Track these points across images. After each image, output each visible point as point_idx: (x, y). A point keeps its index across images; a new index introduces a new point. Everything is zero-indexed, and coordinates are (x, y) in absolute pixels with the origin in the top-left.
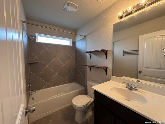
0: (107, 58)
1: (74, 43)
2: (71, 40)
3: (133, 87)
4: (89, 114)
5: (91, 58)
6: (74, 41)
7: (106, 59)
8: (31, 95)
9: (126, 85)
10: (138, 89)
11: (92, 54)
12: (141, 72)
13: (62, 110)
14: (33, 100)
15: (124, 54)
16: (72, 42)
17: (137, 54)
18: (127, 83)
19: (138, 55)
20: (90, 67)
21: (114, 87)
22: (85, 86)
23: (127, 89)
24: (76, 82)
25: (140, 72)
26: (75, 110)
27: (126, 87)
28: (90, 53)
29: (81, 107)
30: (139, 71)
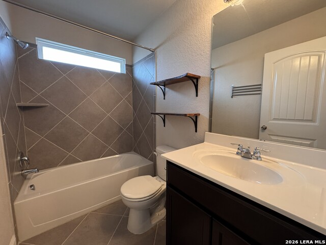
0: (199, 94)
1: (130, 68)
2: (124, 61)
3: (252, 153)
4: (160, 214)
5: (164, 99)
6: (130, 64)
7: (197, 96)
8: (29, 179)
9: (236, 150)
10: (261, 156)
11: (167, 89)
12: (266, 128)
13: (100, 209)
14: (33, 189)
15: (234, 94)
16: (126, 65)
17: (259, 92)
18: (239, 145)
19: (260, 94)
20: (162, 116)
21: (211, 154)
22: (153, 159)
23: (239, 157)
24: (136, 151)
25: (264, 128)
26: (129, 209)
27: (238, 153)
28: (163, 87)
29: (140, 201)
30: (261, 126)
